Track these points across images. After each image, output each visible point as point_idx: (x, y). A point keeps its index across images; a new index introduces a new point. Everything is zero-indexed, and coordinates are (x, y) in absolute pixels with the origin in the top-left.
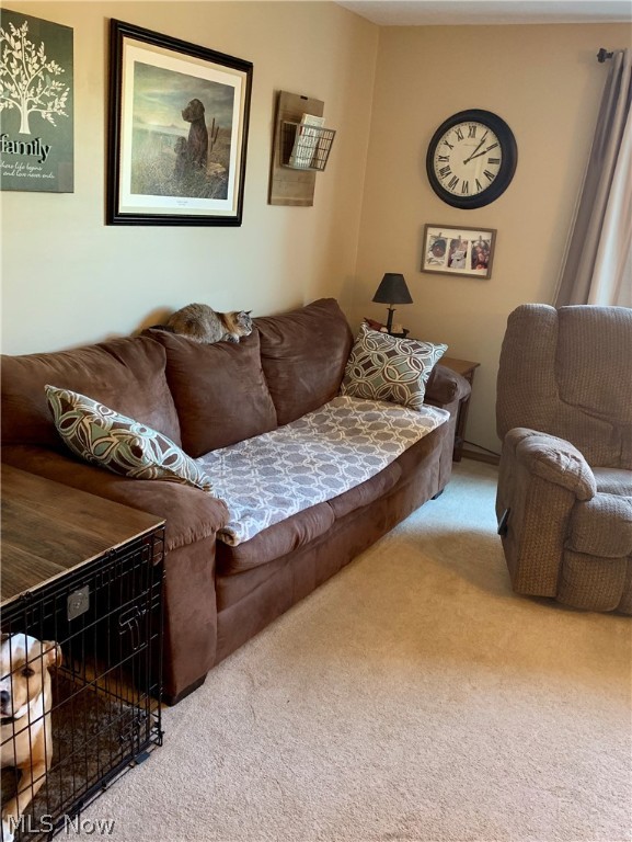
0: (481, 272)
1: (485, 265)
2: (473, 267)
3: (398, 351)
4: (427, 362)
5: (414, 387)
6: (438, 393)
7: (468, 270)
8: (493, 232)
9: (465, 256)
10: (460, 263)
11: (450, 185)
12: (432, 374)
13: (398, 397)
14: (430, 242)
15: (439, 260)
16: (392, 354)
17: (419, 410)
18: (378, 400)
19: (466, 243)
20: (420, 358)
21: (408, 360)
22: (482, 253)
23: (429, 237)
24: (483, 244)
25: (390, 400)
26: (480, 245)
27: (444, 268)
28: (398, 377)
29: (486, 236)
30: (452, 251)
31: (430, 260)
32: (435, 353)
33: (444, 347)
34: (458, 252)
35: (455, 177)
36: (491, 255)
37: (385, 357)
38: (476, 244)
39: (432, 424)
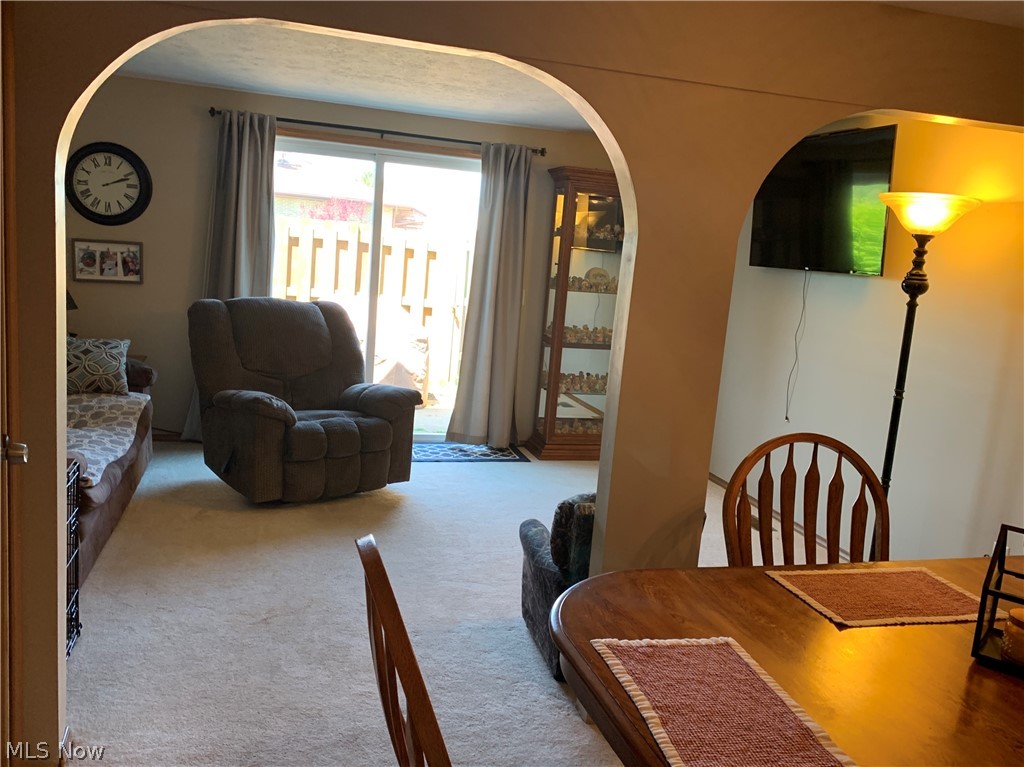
0: (133, 278)
1: (138, 272)
2: (126, 275)
3: (91, 348)
4: (121, 354)
5: (118, 377)
6: (139, 379)
7: (121, 276)
8: (140, 245)
9: (116, 265)
10: (112, 271)
11: (92, 205)
12: (127, 364)
13: (105, 386)
14: (79, 254)
15: (91, 270)
16: (87, 352)
17: (127, 394)
18: (83, 392)
19: (116, 254)
20: (114, 351)
21: (104, 355)
22: (132, 262)
23: (77, 249)
24: (131, 254)
25: (98, 391)
26: (129, 255)
27: (97, 276)
28: (101, 370)
29: (133, 248)
30: (103, 262)
31: (81, 270)
32: (124, 346)
33: (127, 342)
34: (109, 263)
35: (96, 199)
36: (141, 264)
37: (81, 355)
38: (125, 255)
39: (140, 404)
